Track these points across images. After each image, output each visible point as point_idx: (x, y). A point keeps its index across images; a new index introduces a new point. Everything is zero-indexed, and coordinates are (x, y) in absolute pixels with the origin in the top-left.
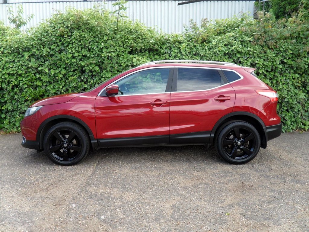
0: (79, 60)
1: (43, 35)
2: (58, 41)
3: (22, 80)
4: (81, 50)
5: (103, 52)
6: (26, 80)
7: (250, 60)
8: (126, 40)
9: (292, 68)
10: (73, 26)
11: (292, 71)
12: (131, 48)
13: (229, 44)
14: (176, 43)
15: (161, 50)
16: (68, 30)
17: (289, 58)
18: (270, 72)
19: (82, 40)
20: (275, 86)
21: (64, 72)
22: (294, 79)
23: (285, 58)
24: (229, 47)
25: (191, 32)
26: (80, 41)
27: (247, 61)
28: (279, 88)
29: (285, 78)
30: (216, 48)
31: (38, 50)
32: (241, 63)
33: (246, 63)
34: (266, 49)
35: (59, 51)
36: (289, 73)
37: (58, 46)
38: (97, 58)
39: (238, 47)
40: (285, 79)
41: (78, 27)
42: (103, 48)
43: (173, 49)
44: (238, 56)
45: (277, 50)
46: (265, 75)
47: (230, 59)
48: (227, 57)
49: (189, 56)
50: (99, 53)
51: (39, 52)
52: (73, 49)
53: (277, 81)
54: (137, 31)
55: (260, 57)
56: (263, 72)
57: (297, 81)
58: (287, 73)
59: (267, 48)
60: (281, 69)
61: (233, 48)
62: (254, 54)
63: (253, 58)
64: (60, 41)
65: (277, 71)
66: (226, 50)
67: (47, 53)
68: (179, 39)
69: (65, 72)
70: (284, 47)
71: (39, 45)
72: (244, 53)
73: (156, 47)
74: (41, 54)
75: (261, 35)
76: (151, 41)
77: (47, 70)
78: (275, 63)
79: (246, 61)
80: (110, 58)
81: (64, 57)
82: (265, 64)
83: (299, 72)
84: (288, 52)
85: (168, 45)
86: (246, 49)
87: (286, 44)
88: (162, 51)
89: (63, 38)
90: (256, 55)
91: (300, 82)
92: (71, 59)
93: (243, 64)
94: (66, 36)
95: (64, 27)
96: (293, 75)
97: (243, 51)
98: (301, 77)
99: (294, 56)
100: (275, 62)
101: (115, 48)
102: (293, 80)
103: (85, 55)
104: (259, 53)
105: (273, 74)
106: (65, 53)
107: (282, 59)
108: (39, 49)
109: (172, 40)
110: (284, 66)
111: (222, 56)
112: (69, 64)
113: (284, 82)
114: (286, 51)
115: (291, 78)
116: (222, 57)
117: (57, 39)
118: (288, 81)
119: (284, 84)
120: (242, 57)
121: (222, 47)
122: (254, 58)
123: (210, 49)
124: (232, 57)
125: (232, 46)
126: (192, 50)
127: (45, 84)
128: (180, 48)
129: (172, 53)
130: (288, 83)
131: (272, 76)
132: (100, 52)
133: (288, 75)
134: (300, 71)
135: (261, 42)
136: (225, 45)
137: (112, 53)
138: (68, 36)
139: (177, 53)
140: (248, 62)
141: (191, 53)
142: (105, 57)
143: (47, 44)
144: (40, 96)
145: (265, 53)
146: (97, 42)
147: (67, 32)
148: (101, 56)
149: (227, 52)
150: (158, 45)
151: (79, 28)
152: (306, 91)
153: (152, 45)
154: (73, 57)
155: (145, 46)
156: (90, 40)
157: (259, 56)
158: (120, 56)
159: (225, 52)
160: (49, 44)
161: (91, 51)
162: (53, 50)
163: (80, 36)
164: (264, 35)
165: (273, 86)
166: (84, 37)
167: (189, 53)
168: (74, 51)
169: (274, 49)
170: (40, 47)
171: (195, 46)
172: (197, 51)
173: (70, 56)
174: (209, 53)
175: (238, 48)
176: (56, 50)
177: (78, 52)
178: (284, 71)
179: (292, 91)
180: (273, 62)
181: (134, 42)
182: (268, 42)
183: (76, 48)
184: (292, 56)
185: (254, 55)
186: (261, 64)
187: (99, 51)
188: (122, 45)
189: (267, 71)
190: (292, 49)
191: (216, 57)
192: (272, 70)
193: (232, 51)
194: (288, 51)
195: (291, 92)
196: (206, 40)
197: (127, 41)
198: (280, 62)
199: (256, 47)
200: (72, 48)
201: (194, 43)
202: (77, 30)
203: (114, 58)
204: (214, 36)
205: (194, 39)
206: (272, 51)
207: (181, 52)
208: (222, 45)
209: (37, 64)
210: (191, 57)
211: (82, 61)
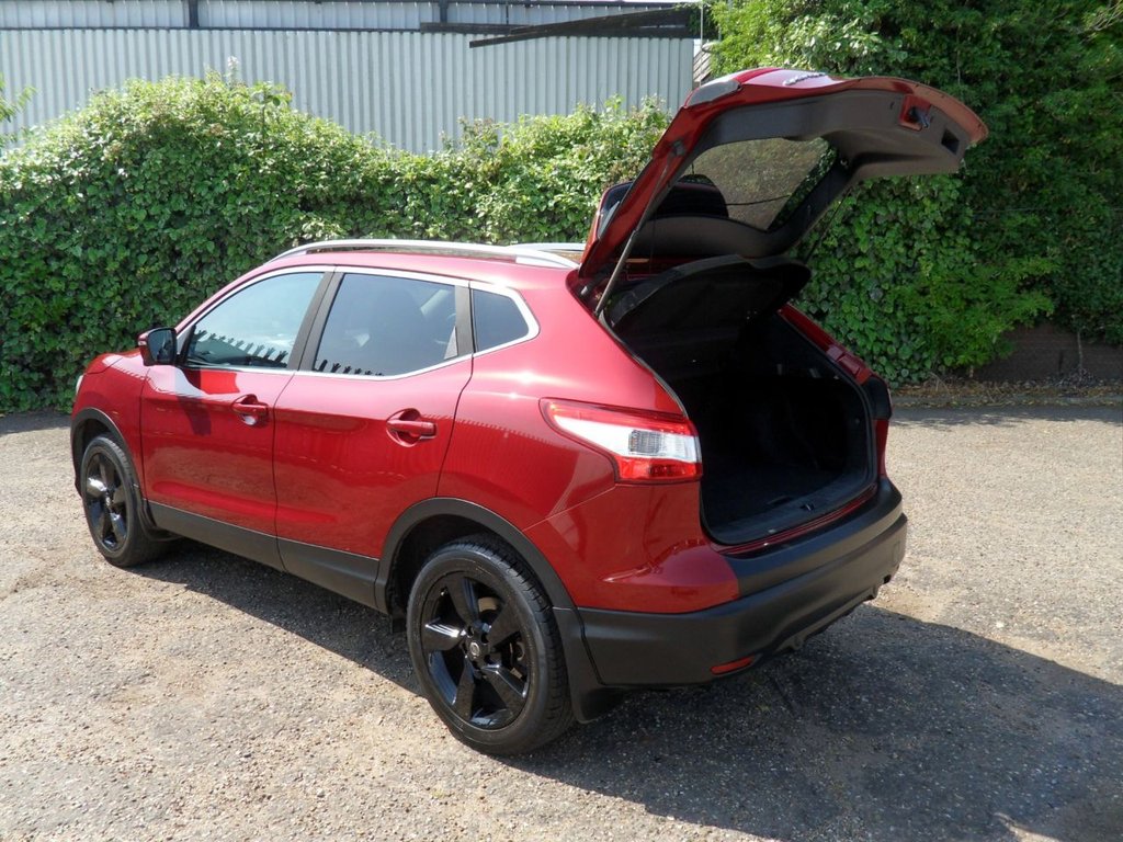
0: (163, 224)
2: (106, 175)
4: (169, 198)
5: (226, 205)
12: (300, 196)
15: (379, 199)
19: (172, 172)
21: (123, 254)
35: (111, 201)
37: (107, 186)
38: (209, 218)
42: (225, 193)
48: (545, 220)
50: (216, 206)
51: (56, 203)
64: (113, 173)
66: (541, 203)
67: (78, 204)
68: (428, 172)
69: (127, 253)
73: (367, 192)
74: (62, 207)
80: (244, 220)
81: (123, 216)
85: (397, 187)
88: (383, 203)
92: (142, 222)
94: (128, 162)
95: (124, 138)
103: (179, 211)
106: (127, 206)
112: (136, 236)
116: (533, 221)
117: (104, 168)
126: (459, 201)
127: (73, 287)
128: (427, 195)
132: (219, 204)
137: (251, 207)
138: (134, 161)
142: (231, 217)
144: (62, 317)
146: (210, 178)
147: (131, 152)
148: (220, 214)
149: (542, 209)
153: (354, 188)
154: (150, 217)
155: (336, 189)
156: (192, 173)
158: (272, 214)
159: (538, 209)
160: (82, 182)
161: (197, 200)
162: (94, 197)
163: (166, 162)
168: (150, 201)
173: (142, 215)
175: (568, 200)
177: (162, 202)
181: (310, 180)
183: (154, 194)
187: (215, 201)
188: (277, 185)
193: (557, 205)
196: (497, 175)
197: (290, 176)
200: (145, 192)
202: (159, 146)
203: (257, 219)
209: (50, 235)
210: (457, 219)
211: (172, 226)
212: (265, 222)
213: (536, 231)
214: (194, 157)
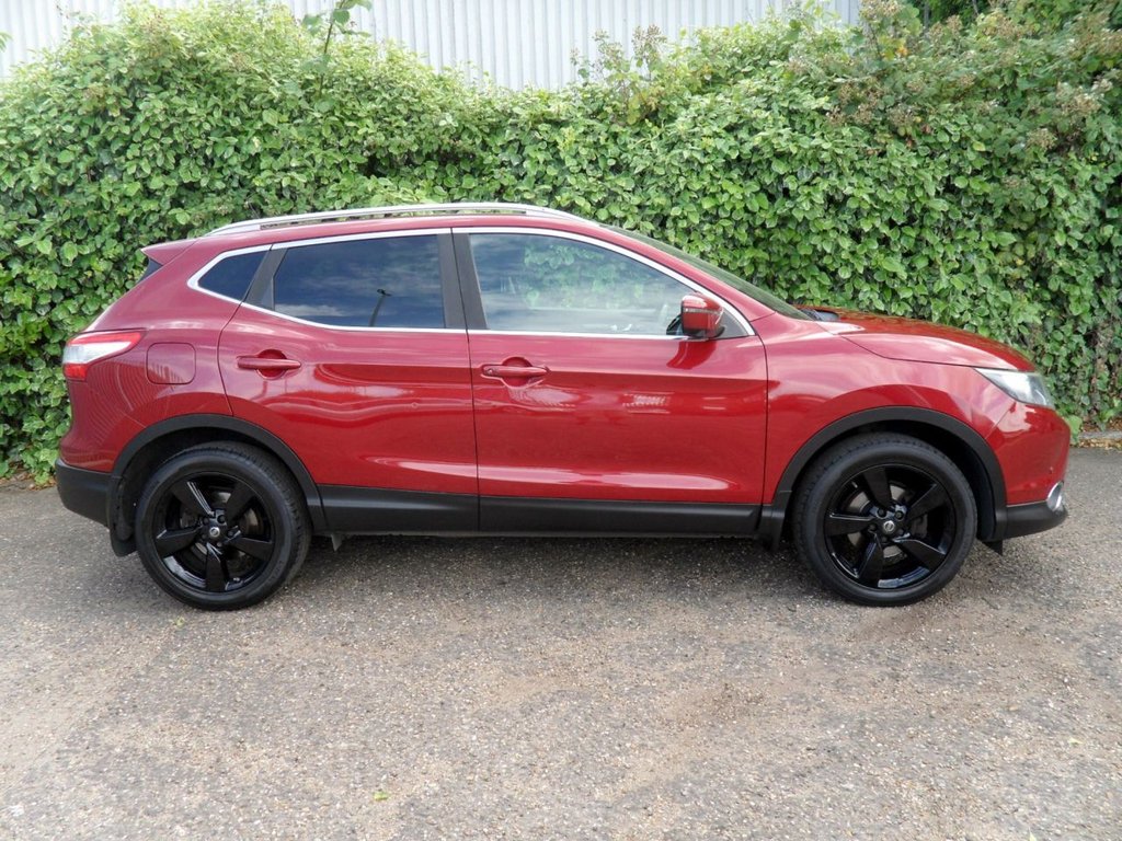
0: (168, 203)
1: (31, 112)
2: (85, 132)
4: (177, 164)
5: (260, 171)
7: (824, 186)
8: (350, 120)
9: (987, 208)
10: (138, 74)
11: (988, 221)
12: (367, 153)
13: (743, 124)
14: (540, 126)
15: (483, 154)
16: (119, 90)
17: (976, 173)
18: (903, 225)
19: (179, 125)
20: (924, 282)
21: (113, 249)
22: (997, 251)
23: (960, 173)
24: (743, 134)
25: (600, 81)
26: (169, 131)
27: (811, 189)
28: (936, 290)
29: (960, 248)
30: (693, 144)
31: (10, 169)
32: (792, 195)
33: (809, 194)
34: (883, 141)
35: (92, 173)
36: (978, 227)
37: (87, 151)
38: (235, 193)
39: (780, 135)
40: (962, 252)
41: (159, 74)
42: (257, 155)
43: (528, 150)
44: (779, 168)
45: (927, 144)
46: (884, 241)
47: (749, 183)
48: (735, 175)
49: (589, 173)
50: (245, 173)
51: (15, 178)
52: (143, 163)
53: (931, 263)
54: (389, 85)
55: (862, 170)
56: (875, 229)
57: (1010, 259)
58: (969, 229)
59: (888, 136)
60: (945, 214)
61: (757, 140)
62: (840, 161)
63: (833, 178)
64: (95, 131)
65: (928, 222)
66: (730, 148)
67: (46, 180)
68: (552, 110)
69: (120, 249)
70: (952, 129)
71: (15, 152)
72: (798, 157)
73: (465, 143)
74: (23, 184)
75: (863, 85)
76: (442, 123)
77: (46, 248)
78: (919, 193)
79: (806, 190)
80: (287, 194)
81: (110, 194)
82: (882, 195)
83: (1016, 225)
84: (973, 150)
85: (509, 135)
86: (806, 142)
87: (962, 119)
88: (489, 159)
89: (105, 122)
90: (846, 165)
91: (1020, 262)
92: (137, 201)
93: (798, 200)
94: (115, 113)
95: (107, 77)
96: (992, 237)
97: (794, 151)
98: (1022, 243)
99: (996, 164)
100: (922, 187)
101: (306, 155)
102: (991, 256)
103: (191, 182)
104: (856, 157)
105: (913, 234)
106: (116, 179)
107: (946, 175)
108: (16, 166)
109: (524, 114)
110: (959, 203)
111: (716, 170)
112: (131, 222)
113: (957, 266)
114: (962, 144)
115: (985, 247)
116: (718, 176)
117: (82, 124)
118: (973, 259)
119: (954, 272)
120: (792, 174)
121: (716, 135)
122: (840, 175)
123: (671, 146)
124: (755, 173)
125: (753, 131)
126: (603, 152)
127: (44, 301)
128: (555, 144)
129: (526, 164)
130: (973, 269)
131: (912, 241)
132: (249, 170)
133: (974, 235)
134: (1021, 221)
135: (863, 114)
136: (731, 129)
137: (294, 174)
138: (123, 112)
139: (546, 163)
140: (817, 191)
141: (601, 164)
142: (268, 189)
143: (46, 147)
144: (32, 346)
145: (882, 154)
146: (236, 132)
147: (119, 98)
148: (251, 186)
149: (734, 156)
150: (472, 136)
151: (162, 81)
152: (1047, 296)
153: (446, 138)
154: (148, 193)
155: (419, 141)
156: (207, 127)
157: (858, 166)
158: (326, 183)
159: (726, 157)
160: (52, 145)
161: (217, 165)
162: (69, 167)
163: (169, 112)
164: (877, 86)
165: (918, 283)
166: (186, 114)
167: (591, 162)
168: (147, 171)
169: (916, 140)
170: (19, 159)
171: (615, 136)
172: (621, 154)
173: (133, 189)
174: (667, 160)
175: (774, 141)
176: (78, 170)
177: (166, 173)
178: (958, 222)
179: (990, 299)
180: (912, 189)
181: (381, 129)
182: (892, 111)
183: (155, 158)
184: (988, 162)
185: (838, 166)
186: (866, 197)
187: (243, 167)
188: (332, 139)
189: (891, 224)
190: (985, 137)
191: (694, 177)
192: (911, 220)
193: (755, 150)
194: (971, 145)
195: (987, 303)
196: (657, 111)
197: (351, 124)
198: (941, 189)
199: (846, 131)
200: (140, 158)
201: (612, 123)
202: (159, 88)
203: (304, 190)
204: (687, 95)
205: (609, 110)
206: (909, 145)
207: (561, 162)
208: (715, 129)
209: (9, 226)
210: (600, 179)
211: (182, 206)
212: (316, 196)
213: (723, 192)
214: (210, 103)
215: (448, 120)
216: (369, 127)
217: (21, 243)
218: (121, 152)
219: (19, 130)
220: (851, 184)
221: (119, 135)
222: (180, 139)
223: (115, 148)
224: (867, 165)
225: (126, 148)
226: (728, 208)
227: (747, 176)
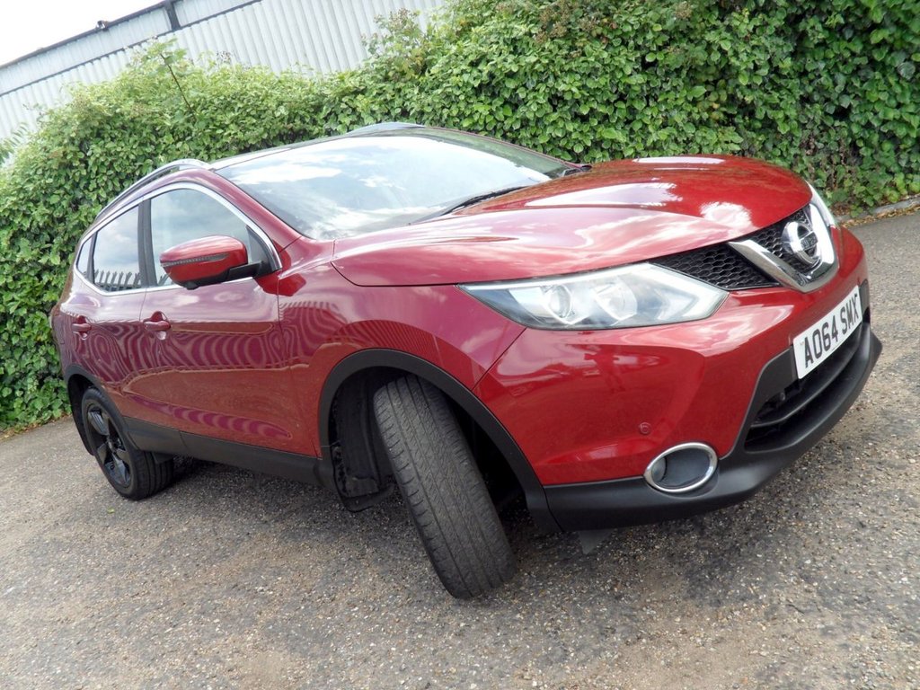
1: (27, 176)
2: (62, 181)
3: (13, 300)
6: (21, 297)
7: (543, 89)
9: (679, 72)
10: (82, 135)
11: (680, 82)
13: (480, 59)
14: (345, 98)
16: (74, 148)
17: (660, 48)
18: (615, 102)
20: (643, 140)
22: (693, 102)
23: (649, 51)
26: (111, 166)
27: (535, 94)
28: (650, 144)
29: (663, 108)
30: (449, 82)
31: (25, 215)
33: (535, 98)
34: (582, 45)
35: (73, 206)
36: (676, 88)
40: (666, 110)
41: (95, 131)
43: (341, 117)
44: (511, 84)
45: (617, 37)
46: (605, 117)
47: (495, 100)
48: (483, 97)
53: (645, 124)
54: (238, 96)
55: (570, 70)
56: (594, 110)
57: (707, 106)
58: (667, 92)
59: (584, 39)
63: (551, 81)
66: (474, 78)
67: (46, 218)
68: (348, 85)
70: (632, 20)
71: (26, 203)
72: (520, 73)
75: (557, 6)
76: (278, 114)
77: (57, 261)
78: (619, 75)
79: (533, 95)
82: (590, 85)
83: (704, 78)
84: (653, 32)
86: (524, 61)
87: (639, 10)
89: (71, 170)
90: (558, 69)
91: (716, 106)
93: (528, 105)
94: (76, 163)
95: (65, 141)
96: (687, 93)
98: (715, 90)
100: (620, 70)
102: (689, 108)
104: (563, 62)
105: (625, 106)
107: (638, 55)
108: (28, 213)
109: (332, 93)
110: (655, 73)
111: (468, 97)
113: (662, 122)
114: (644, 29)
115: (681, 102)
116: (470, 101)
118: (674, 114)
119: (664, 126)
120: (521, 86)
121: (463, 72)
122: (556, 78)
124: (499, 92)
125: (487, 62)
126: (392, 104)
129: (339, 128)
130: (676, 122)
131: (624, 112)
133: (672, 95)
134: (707, 74)
135: (560, 29)
136: (472, 65)
138: (81, 161)
140: (540, 94)
141: (392, 114)
143: (42, 196)
145: (584, 54)
147: (75, 153)
149: (478, 83)
151: (99, 134)
153: (281, 124)
156: (132, 157)
157: (567, 68)
159: (473, 86)
160: (45, 194)
163: (106, 154)
166: (117, 152)
168: (104, 195)
169: (608, 36)
170: (28, 208)
171: (399, 91)
172: (405, 103)
175: (502, 66)
176: (64, 206)
180: (612, 73)
182: (582, 20)
183: (107, 186)
186: (574, 90)
189: (609, 102)
191: (455, 106)
192: (620, 97)
193: (490, 75)
194: (652, 28)
196: (425, 65)
197: (221, 131)
198: (637, 67)
199: (548, 45)
200: (98, 188)
201: (396, 82)
205: (391, 74)
206: (604, 41)
208: (463, 67)
209: (35, 252)
213: (476, 112)
215: (283, 111)
216: (233, 129)
217: (43, 261)
218: (86, 187)
219: (22, 190)
220: (565, 83)
221: (81, 177)
222: (118, 170)
223: (82, 186)
224: (574, 65)
225: (89, 183)
226: (481, 123)
227: (494, 96)
